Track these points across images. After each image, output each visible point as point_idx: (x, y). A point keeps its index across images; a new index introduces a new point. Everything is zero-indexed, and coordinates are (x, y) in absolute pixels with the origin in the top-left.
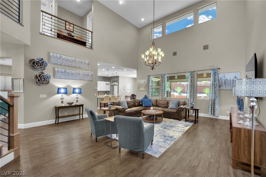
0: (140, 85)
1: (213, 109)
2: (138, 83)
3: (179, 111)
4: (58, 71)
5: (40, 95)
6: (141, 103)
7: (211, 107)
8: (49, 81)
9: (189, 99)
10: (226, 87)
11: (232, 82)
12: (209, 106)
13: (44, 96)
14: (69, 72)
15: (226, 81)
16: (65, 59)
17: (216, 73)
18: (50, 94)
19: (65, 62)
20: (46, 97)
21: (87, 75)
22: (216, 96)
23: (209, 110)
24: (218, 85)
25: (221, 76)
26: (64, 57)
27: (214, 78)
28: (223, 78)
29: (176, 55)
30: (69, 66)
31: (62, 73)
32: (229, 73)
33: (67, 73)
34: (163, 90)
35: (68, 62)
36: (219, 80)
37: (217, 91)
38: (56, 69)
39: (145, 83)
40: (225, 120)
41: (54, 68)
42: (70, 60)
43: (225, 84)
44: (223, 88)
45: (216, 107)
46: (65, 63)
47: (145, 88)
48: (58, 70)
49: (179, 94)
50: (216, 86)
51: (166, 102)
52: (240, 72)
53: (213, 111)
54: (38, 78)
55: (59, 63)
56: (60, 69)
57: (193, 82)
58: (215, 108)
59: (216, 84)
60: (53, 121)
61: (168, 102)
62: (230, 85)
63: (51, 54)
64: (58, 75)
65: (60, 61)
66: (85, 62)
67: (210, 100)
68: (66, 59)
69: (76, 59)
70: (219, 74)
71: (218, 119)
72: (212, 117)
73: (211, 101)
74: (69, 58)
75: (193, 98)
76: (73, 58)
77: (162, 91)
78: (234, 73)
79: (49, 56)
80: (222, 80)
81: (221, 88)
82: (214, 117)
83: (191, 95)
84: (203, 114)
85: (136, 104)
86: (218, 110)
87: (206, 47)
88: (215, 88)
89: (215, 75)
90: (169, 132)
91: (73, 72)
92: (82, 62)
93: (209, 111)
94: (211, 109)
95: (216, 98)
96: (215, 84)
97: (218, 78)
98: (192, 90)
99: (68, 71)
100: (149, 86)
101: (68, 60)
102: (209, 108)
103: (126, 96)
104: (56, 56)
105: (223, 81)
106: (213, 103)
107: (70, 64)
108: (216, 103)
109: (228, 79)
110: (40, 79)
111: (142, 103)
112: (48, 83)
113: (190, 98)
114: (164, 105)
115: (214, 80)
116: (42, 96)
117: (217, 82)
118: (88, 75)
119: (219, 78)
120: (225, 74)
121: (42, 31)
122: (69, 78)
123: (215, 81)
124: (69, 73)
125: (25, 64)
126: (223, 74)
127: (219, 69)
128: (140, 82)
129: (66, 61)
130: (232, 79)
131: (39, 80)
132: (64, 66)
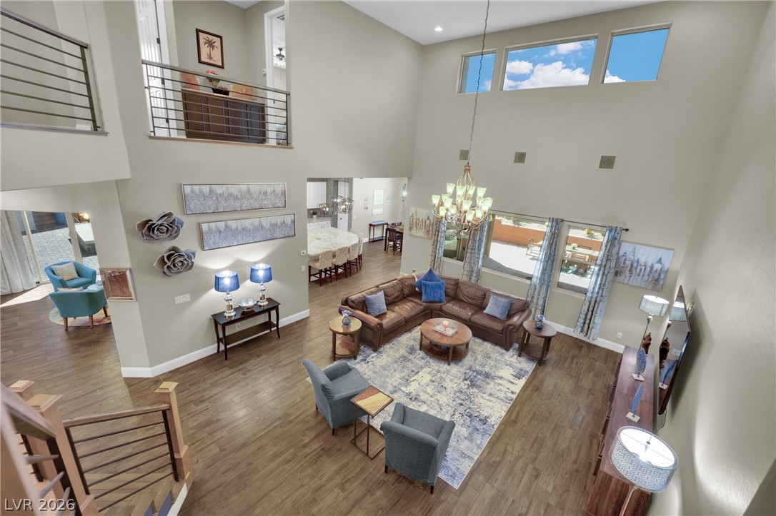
0: (415, 221)
1: (588, 321)
2: (411, 215)
3: (508, 332)
4: (210, 229)
5: (176, 298)
6: (417, 289)
7: (584, 316)
8: (193, 263)
9: (538, 287)
10: (632, 278)
11: (648, 269)
12: (581, 313)
13: (186, 298)
14: (235, 227)
15: (635, 265)
16: (223, 193)
17: (616, 239)
18: (198, 292)
20: (189, 300)
22: (602, 296)
23: (578, 321)
24: (613, 271)
25: (626, 248)
26: (219, 190)
27: (609, 252)
28: (630, 256)
29: (524, 162)
31: (220, 232)
32: (648, 248)
34: (476, 251)
36: (618, 258)
37: (606, 285)
38: (205, 227)
39: (428, 219)
40: (608, 350)
41: (199, 225)
42: (236, 193)
43: (630, 270)
44: (624, 278)
45: (596, 321)
46: (225, 205)
47: (429, 231)
49: (514, 223)
50: (608, 272)
51: (479, 294)
52: (673, 250)
53: (587, 325)
54: (166, 263)
55: (209, 208)
57: (555, 249)
58: (592, 322)
59: (610, 267)
60: (211, 349)
61: (485, 295)
62: (640, 277)
63: (187, 189)
65: (211, 205)
67: (585, 300)
70: (623, 243)
71: (595, 346)
72: (581, 337)
73: (588, 304)
75: (548, 287)
77: (471, 253)
78: (658, 249)
79: (183, 199)
80: (625, 260)
81: (618, 279)
82: (585, 339)
83: (544, 280)
84: (563, 327)
85: (406, 291)
86: (598, 327)
87: (607, 162)
88: (605, 277)
89: (611, 245)
90: (482, 401)
91: (247, 223)
92: (266, 193)
93: (578, 324)
94: (582, 321)
95: (601, 301)
96: (608, 267)
97: (618, 254)
98: (549, 269)
99: (233, 224)
100: (441, 230)
101: (231, 195)
102: (579, 317)
103: (370, 225)
104: (201, 191)
105: (628, 263)
106: (591, 309)
107: (237, 205)
108: (598, 312)
109: (642, 261)
110: (172, 266)
111: (420, 288)
112: (190, 267)
113: (541, 287)
114: (474, 299)
115: (608, 256)
116: (180, 300)
117: (613, 264)
118: (284, 222)
119: (621, 253)
120: (638, 246)
121: (154, 127)
123: (608, 260)
124: (237, 228)
125: (129, 232)
126: (633, 246)
127: (627, 230)
128: (414, 211)
129: (226, 201)
130: (649, 264)
131: (168, 267)
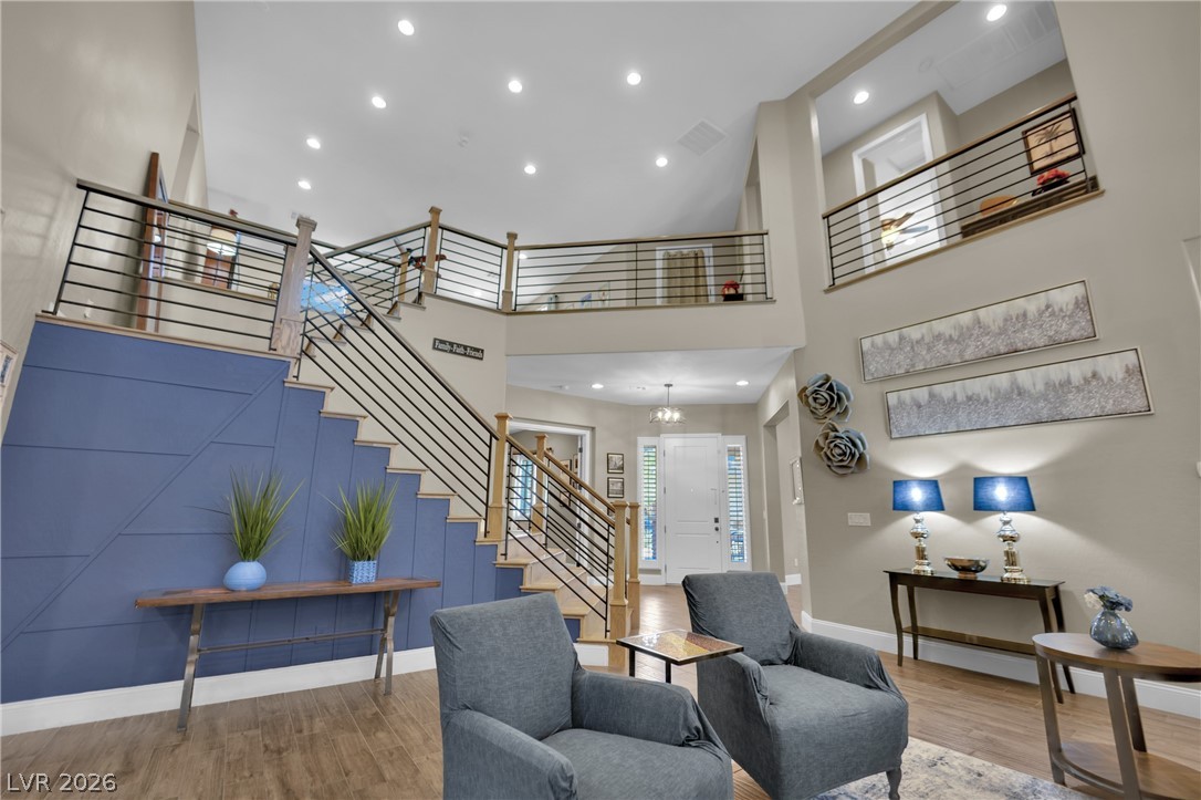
16: (923, 338)
19: (924, 353)
21: (1087, 381)
26: (915, 333)
30: (947, 366)
33: (941, 401)
35: (940, 346)
38: (893, 399)
48: (899, 398)
56: (906, 395)
64: (902, 422)
66: (1048, 307)
68: (927, 340)
69: (982, 313)
74: (942, 327)
76: (966, 318)
122: (958, 426)
129: (929, 349)
132: (926, 372)
